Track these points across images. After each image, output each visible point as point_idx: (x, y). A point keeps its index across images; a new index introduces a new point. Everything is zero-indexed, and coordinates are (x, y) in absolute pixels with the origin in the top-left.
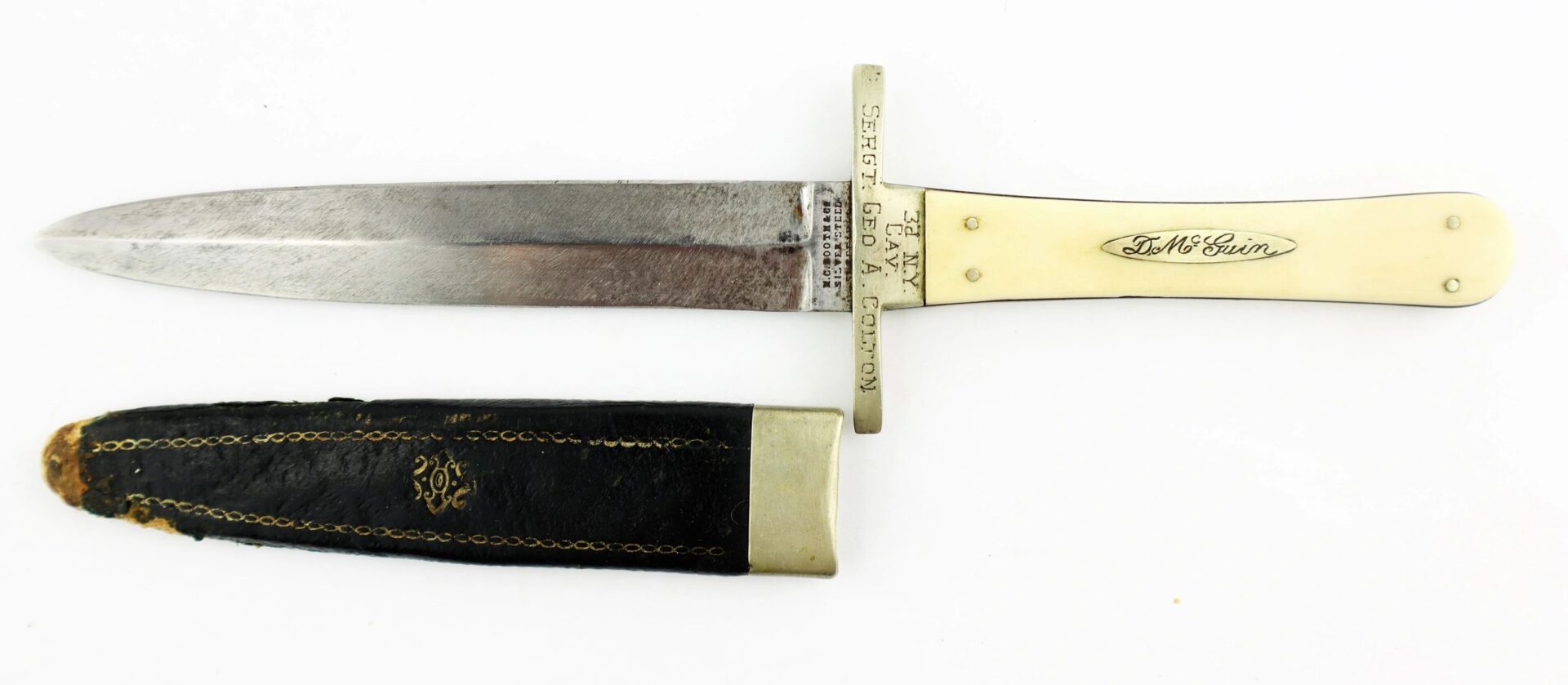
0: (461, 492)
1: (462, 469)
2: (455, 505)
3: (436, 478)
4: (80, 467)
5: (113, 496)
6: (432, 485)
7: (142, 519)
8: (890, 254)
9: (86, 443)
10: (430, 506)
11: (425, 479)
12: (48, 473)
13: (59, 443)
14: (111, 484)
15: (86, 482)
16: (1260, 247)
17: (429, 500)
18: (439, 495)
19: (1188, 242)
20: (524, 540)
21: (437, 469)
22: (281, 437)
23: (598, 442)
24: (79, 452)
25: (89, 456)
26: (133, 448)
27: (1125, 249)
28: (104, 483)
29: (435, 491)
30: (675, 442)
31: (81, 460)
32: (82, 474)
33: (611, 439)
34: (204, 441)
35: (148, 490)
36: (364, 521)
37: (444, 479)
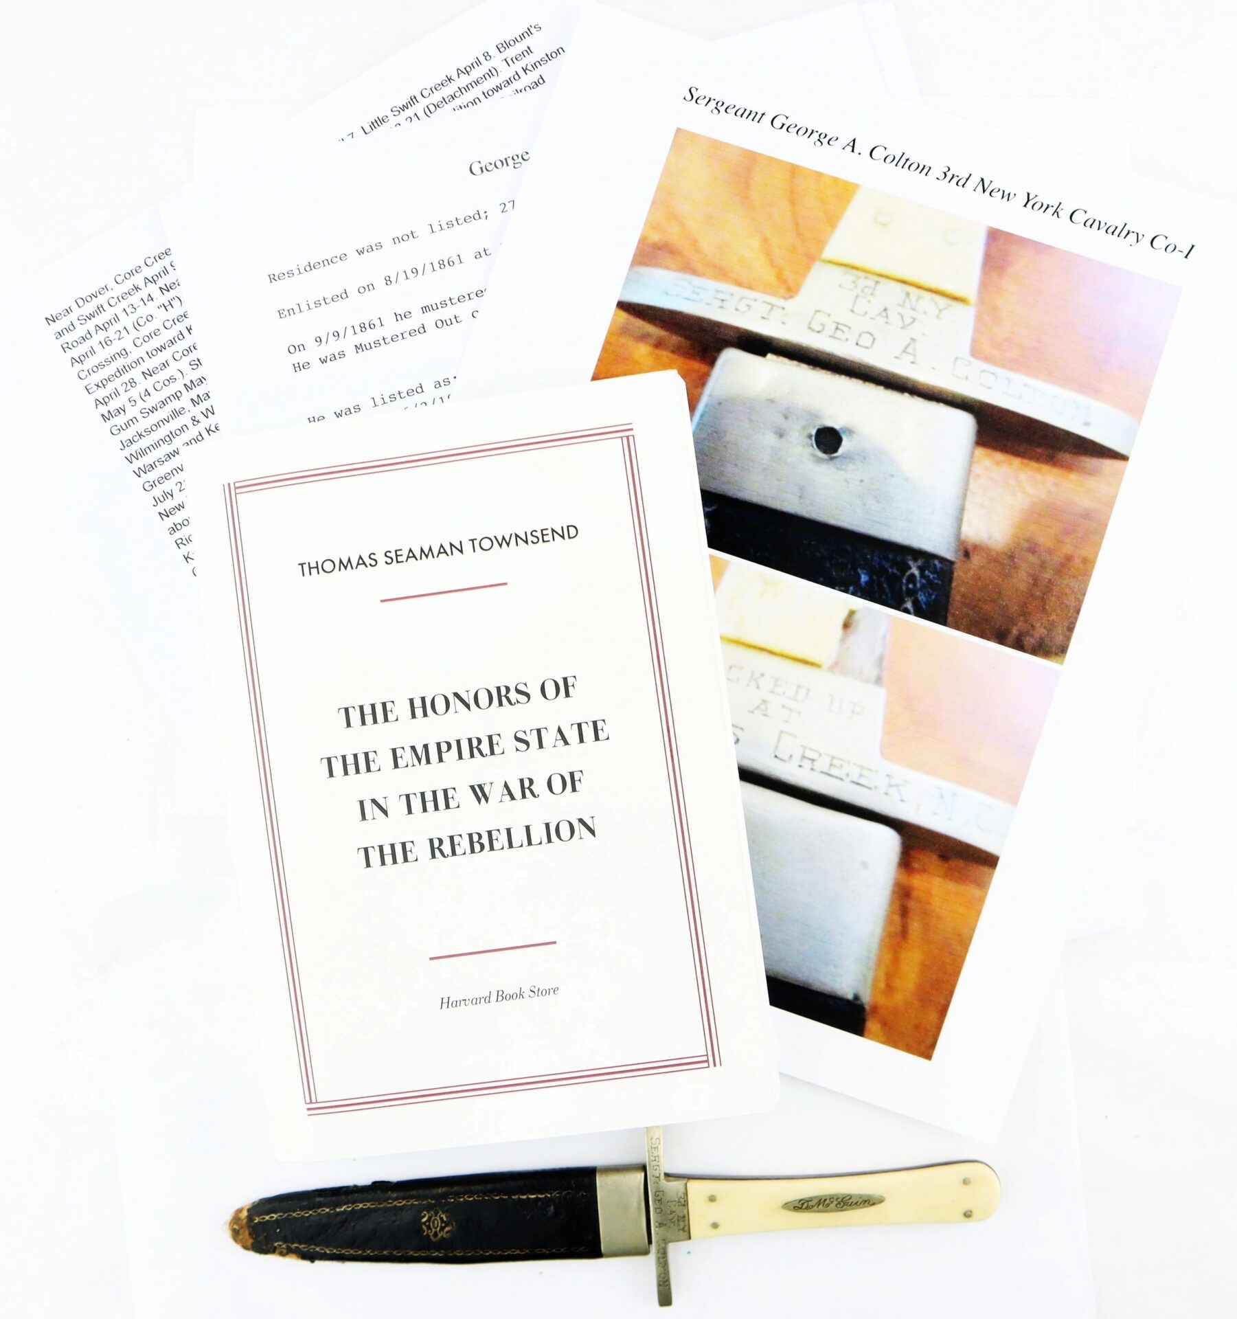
0: (447, 1229)
1: (446, 1217)
2: (445, 1236)
3: (434, 1223)
4: (249, 1231)
5: (266, 1244)
6: (432, 1226)
7: (282, 1254)
8: (670, 1217)
9: (250, 1218)
10: (432, 1238)
11: (427, 1224)
12: (232, 1234)
13: (236, 1219)
14: (266, 1237)
15: (253, 1238)
16: (866, 1201)
17: (431, 1234)
18: (436, 1232)
19: (828, 1202)
20: (483, 1251)
21: (433, 1218)
22: (350, 1207)
23: (517, 1197)
24: (247, 1223)
25: (252, 1224)
26: (274, 1219)
27: (794, 1207)
28: (261, 1238)
29: (434, 1230)
30: (558, 1193)
31: (249, 1227)
32: (250, 1234)
33: (523, 1194)
34: (311, 1212)
35: (285, 1240)
36: (398, 1248)
37: (438, 1223)
